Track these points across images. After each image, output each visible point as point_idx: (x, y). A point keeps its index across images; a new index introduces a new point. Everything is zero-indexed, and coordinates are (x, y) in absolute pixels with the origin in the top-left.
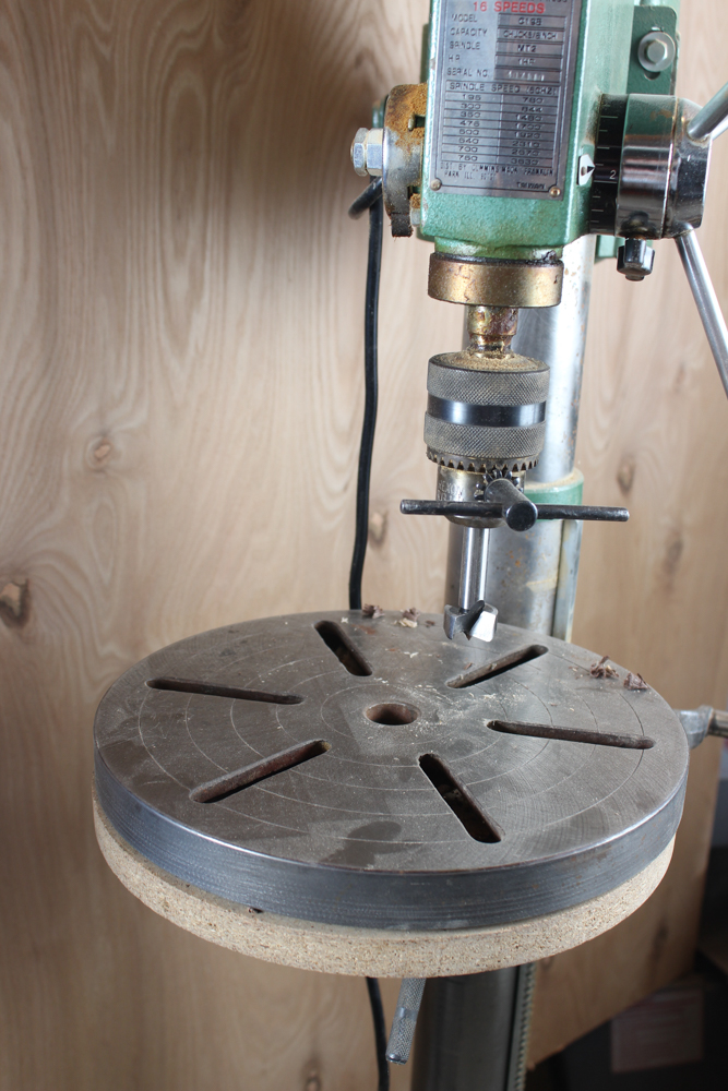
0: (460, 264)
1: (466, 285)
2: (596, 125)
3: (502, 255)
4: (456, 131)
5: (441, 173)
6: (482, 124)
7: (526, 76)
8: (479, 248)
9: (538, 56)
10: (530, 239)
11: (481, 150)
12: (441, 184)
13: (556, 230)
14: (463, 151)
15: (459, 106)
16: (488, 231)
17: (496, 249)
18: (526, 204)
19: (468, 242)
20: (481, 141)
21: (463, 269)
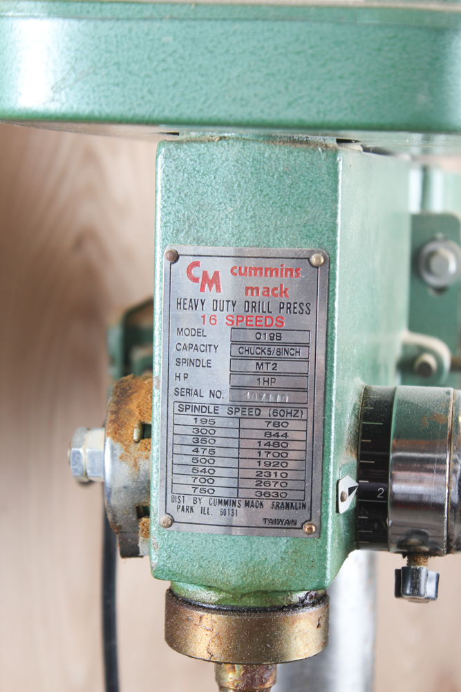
0: (200, 613)
1: (208, 638)
2: (357, 434)
3: (251, 602)
4: (188, 460)
5: (172, 507)
6: (218, 452)
7: (268, 396)
8: (223, 595)
9: (280, 374)
10: (283, 583)
11: (218, 482)
12: (173, 521)
13: (314, 572)
14: (197, 482)
15: (189, 431)
16: (232, 576)
17: (243, 595)
18: (276, 544)
19: (210, 588)
20: (218, 472)
21: (204, 620)
